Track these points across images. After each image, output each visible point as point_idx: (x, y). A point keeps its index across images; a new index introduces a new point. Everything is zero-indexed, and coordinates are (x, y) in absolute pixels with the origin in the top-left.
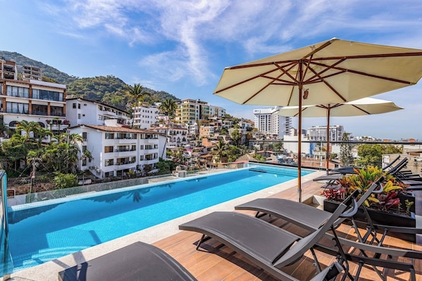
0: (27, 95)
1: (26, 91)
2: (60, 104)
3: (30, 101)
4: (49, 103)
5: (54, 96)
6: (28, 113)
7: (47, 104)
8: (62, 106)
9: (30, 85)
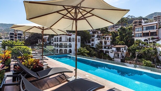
0: (141, 30)
1: (141, 29)
2: (155, 30)
3: (142, 32)
4: (150, 31)
5: (152, 28)
6: (142, 36)
7: (149, 32)
8: (156, 31)
9: (142, 26)
